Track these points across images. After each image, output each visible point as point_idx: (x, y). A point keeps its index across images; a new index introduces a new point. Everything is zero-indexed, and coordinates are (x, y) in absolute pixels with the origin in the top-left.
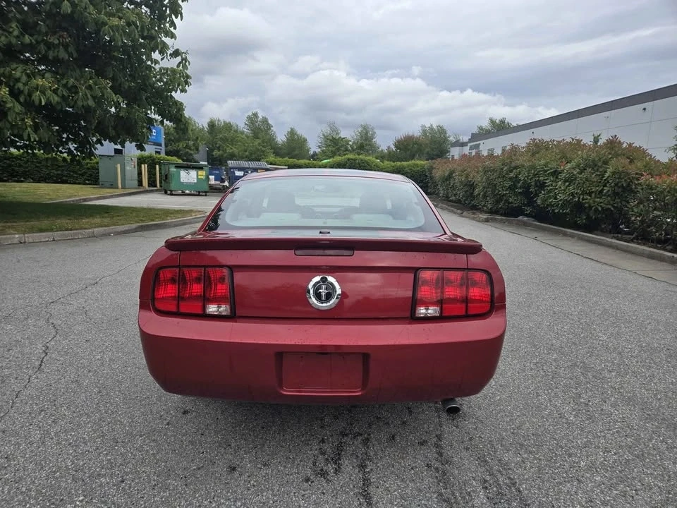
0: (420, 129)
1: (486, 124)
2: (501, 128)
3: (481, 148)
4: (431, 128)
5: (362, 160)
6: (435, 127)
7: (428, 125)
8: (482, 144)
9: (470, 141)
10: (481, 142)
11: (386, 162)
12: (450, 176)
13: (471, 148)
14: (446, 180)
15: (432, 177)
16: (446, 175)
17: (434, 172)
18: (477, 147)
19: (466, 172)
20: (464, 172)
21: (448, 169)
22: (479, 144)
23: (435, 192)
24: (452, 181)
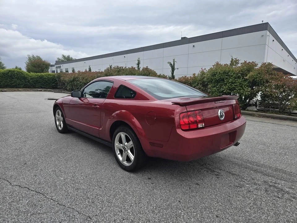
0: (27, 57)
1: (61, 57)
2: (68, 60)
3: (62, 68)
4: (33, 56)
5: (18, 71)
6: (35, 56)
7: (31, 55)
8: (62, 66)
9: (56, 64)
10: (61, 65)
11: (32, 73)
12: (74, 80)
13: (57, 68)
14: (71, 82)
15: (60, 81)
16: (71, 80)
17: (62, 78)
18: (60, 67)
19: (85, 78)
20: (84, 78)
21: (72, 77)
22: (61, 66)
23: (63, 87)
24: (75, 82)
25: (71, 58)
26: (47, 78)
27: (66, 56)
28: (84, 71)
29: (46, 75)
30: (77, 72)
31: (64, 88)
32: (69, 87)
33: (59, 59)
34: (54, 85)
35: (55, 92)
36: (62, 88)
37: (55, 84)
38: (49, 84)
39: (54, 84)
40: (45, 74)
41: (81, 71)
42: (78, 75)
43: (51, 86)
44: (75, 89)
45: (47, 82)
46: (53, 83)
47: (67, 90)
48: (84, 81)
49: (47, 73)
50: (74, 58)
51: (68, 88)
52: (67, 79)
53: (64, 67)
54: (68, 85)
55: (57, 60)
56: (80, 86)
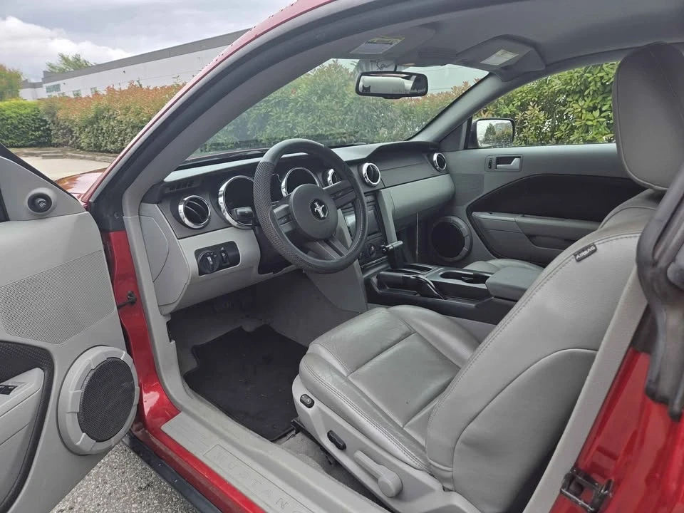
1: (56, 61)
2: (78, 67)
3: (63, 89)
8: (62, 86)
9: (45, 80)
10: (61, 83)
12: (97, 118)
13: (49, 90)
14: (92, 123)
15: (56, 122)
16: (90, 116)
17: (60, 115)
18: (57, 88)
19: (132, 109)
20: (128, 109)
21: (93, 107)
22: (58, 85)
23: (68, 142)
24: (102, 124)
25: (85, 61)
26: (14, 115)
27: (70, 58)
28: (125, 87)
29: (10, 107)
30: (105, 93)
31: (71, 142)
32: (87, 140)
33: (52, 67)
34: (41, 136)
35: (44, 157)
36: (66, 144)
37: (43, 131)
38: (24, 132)
39: (40, 133)
40: (6, 103)
41: (117, 88)
42: (110, 101)
43: (32, 140)
44: (105, 146)
45: (16, 127)
46: (37, 129)
47: (82, 149)
48: (131, 118)
49: (14, 101)
50: (92, 62)
51: (84, 140)
52: (76, 116)
53: (69, 87)
54: (81, 133)
55: (47, 69)
56: (119, 134)
